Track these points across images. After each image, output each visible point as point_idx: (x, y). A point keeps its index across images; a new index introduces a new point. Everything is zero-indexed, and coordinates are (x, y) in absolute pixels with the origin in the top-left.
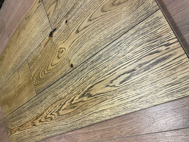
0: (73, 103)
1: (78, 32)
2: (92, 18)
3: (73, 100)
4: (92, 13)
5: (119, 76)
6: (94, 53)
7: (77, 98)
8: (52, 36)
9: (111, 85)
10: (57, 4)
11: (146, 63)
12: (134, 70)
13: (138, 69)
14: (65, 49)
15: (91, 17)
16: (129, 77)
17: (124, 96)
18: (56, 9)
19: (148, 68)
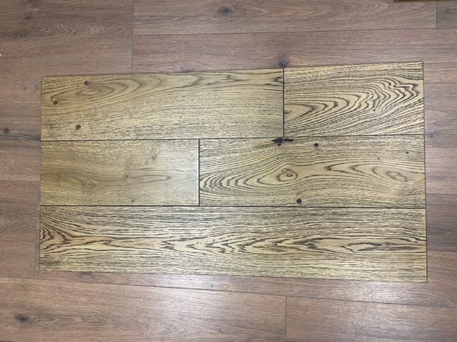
0: (279, 244)
1: (329, 168)
2: (357, 168)
3: (281, 242)
4: (359, 163)
5: (362, 243)
6: (341, 205)
7: (290, 242)
8: (279, 145)
9: (349, 247)
10: (310, 111)
11: (394, 244)
12: (380, 245)
13: (384, 245)
14: (297, 176)
15: (356, 166)
16: (371, 249)
17: (358, 263)
18: (306, 116)
19: (394, 249)
